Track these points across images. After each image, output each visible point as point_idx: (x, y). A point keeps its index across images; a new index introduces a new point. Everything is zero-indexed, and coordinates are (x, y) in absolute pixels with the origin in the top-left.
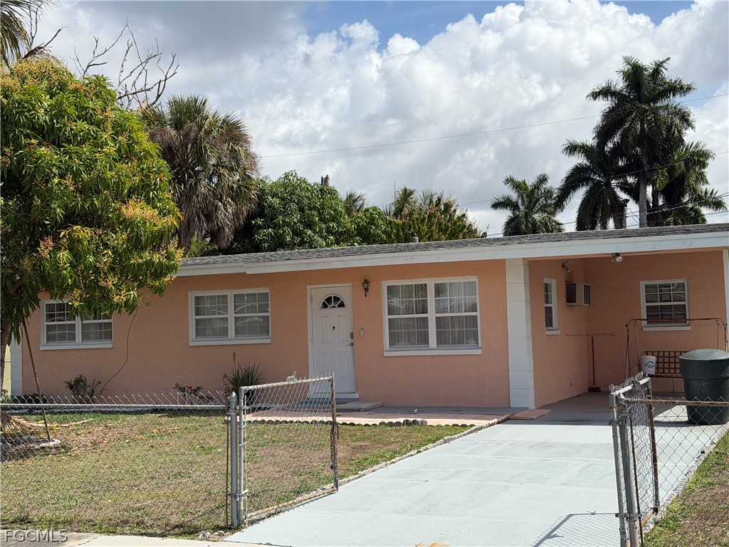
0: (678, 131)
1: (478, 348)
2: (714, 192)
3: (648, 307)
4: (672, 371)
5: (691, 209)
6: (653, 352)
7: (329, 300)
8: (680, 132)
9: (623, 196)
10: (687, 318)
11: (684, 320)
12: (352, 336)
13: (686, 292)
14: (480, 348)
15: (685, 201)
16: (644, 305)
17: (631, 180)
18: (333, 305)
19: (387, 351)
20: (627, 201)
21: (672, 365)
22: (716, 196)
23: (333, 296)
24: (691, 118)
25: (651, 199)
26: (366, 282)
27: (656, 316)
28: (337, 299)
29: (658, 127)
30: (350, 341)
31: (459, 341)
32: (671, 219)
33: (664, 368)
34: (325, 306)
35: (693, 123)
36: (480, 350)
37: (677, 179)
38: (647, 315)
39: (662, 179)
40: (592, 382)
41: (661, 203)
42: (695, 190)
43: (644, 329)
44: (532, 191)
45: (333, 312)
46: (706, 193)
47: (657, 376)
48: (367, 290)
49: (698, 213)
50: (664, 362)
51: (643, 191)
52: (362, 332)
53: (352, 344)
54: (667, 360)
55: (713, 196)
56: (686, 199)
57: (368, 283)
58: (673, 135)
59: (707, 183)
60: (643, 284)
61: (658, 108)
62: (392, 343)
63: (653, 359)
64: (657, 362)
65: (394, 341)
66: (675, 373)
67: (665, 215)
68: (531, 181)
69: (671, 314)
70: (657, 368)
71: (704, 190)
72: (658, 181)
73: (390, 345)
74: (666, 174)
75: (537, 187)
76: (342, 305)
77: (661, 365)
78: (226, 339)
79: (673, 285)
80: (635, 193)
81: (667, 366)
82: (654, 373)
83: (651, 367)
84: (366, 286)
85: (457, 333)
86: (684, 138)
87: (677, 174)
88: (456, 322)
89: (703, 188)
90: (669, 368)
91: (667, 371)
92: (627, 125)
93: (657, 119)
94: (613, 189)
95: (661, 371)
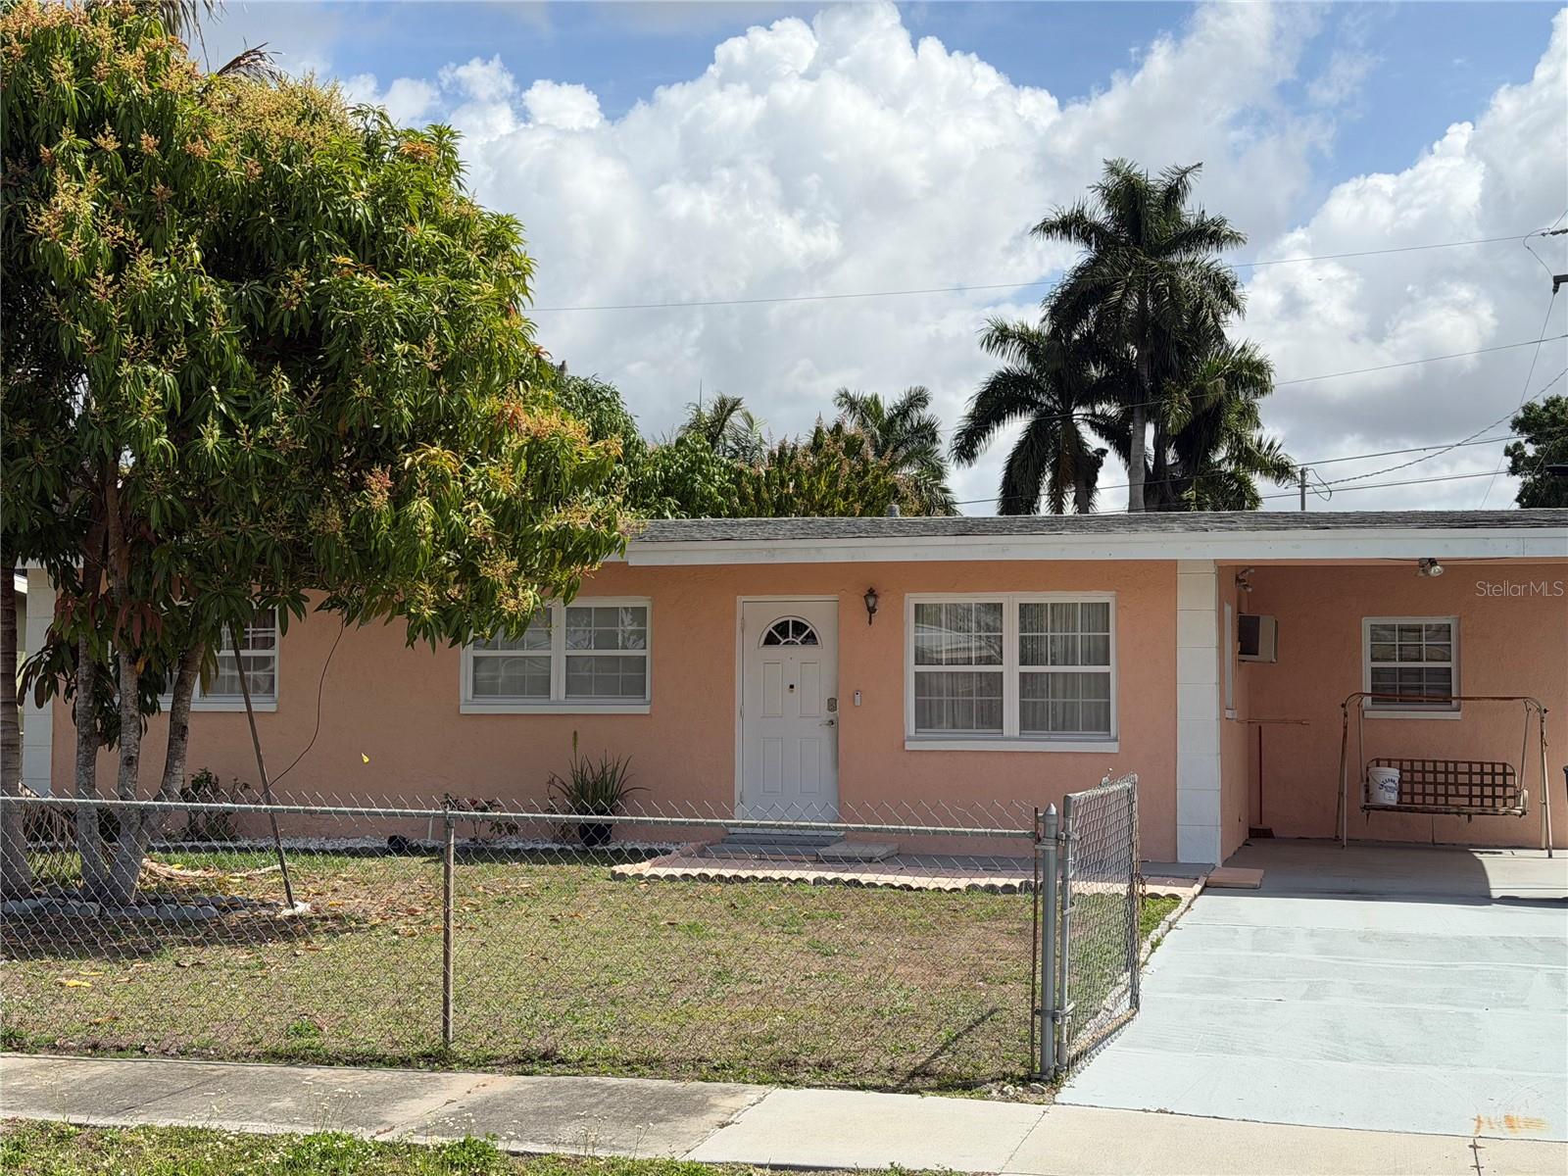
0: (1214, 316)
1: (1110, 741)
2: (1276, 445)
3: (1375, 672)
4: (1430, 800)
5: (1232, 476)
6: (1389, 760)
7: (782, 629)
8: (1216, 317)
9: (1093, 441)
10: (1454, 695)
11: (1447, 700)
12: (832, 704)
13: (1453, 642)
14: (1116, 740)
15: (1217, 459)
16: (1368, 666)
17: (1112, 410)
18: (790, 639)
19: (910, 739)
20: (1103, 452)
21: (1430, 789)
22: (1279, 452)
23: (791, 619)
24: (1237, 292)
25: (1152, 452)
26: (871, 593)
27: (1391, 689)
28: (799, 627)
29: (1176, 305)
30: (827, 715)
31: (1065, 724)
32: (1189, 494)
33: (1412, 794)
34: (771, 640)
35: (1242, 304)
36: (1116, 744)
37: (1206, 413)
38: (1373, 687)
39: (1178, 414)
40: (1257, 819)
41: (1170, 461)
42: (1239, 439)
43: (1368, 715)
44: (892, 420)
45: (793, 655)
46: (1260, 445)
47: (1399, 810)
48: (872, 610)
49: (1244, 484)
50: (1412, 782)
51: (1140, 435)
52: (858, 697)
53: (832, 722)
54: (1418, 777)
55: (1273, 452)
56: (1222, 453)
57: (876, 596)
58: (1204, 321)
59: (1258, 425)
60: (1367, 623)
61: (1173, 267)
62: (920, 723)
63: (1393, 773)
64: (1401, 781)
65: (926, 718)
66: (1435, 804)
67: (1179, 486)
68: (891, 398)
69: (1420, 688)
70: (1400, 793)
71: (1256, 440)
72: (1173, 416)
73: (917, 727)
74: (1187, 402)
75: (903, 412)
76: (811, 638)
77: (1407, 788)
78: (545, 701)
79: (1428, 627)
80: (1121, 437)
81: (1418, 788)
82: (1394, 803)
83: (1389, 790)
84: (871, 601)
85: (1059, 709)
86: (1224, 330)
87: (1207, 405)
88: (1060, 685)
89: (1256, 434)
90: (1424, 794)
91: (1418, 799)
92: (1117, 294)
93: (1174, 288)
94: (1074, 426)
95: (1407, 799)
